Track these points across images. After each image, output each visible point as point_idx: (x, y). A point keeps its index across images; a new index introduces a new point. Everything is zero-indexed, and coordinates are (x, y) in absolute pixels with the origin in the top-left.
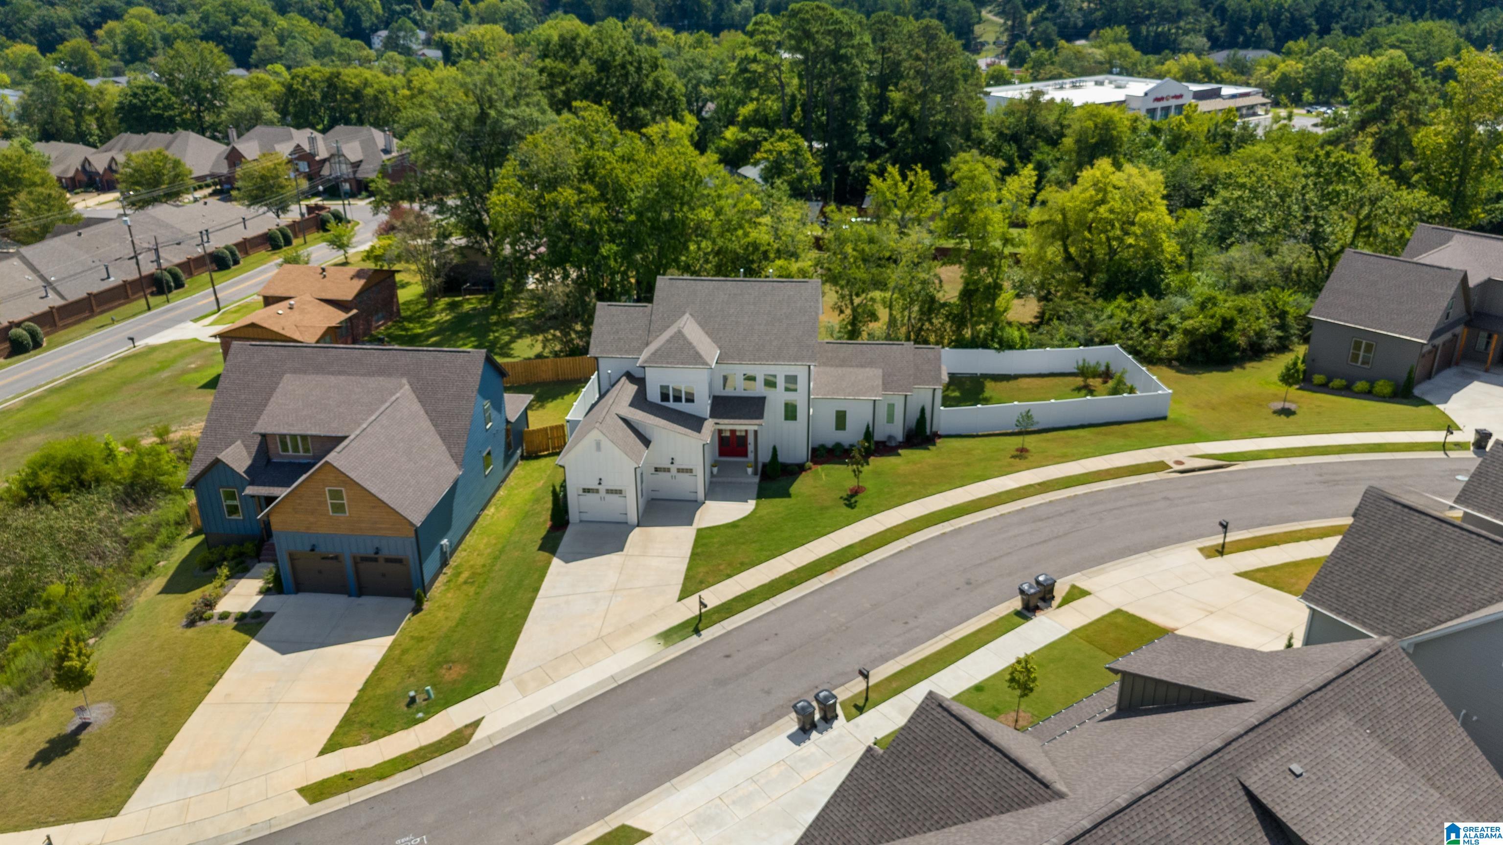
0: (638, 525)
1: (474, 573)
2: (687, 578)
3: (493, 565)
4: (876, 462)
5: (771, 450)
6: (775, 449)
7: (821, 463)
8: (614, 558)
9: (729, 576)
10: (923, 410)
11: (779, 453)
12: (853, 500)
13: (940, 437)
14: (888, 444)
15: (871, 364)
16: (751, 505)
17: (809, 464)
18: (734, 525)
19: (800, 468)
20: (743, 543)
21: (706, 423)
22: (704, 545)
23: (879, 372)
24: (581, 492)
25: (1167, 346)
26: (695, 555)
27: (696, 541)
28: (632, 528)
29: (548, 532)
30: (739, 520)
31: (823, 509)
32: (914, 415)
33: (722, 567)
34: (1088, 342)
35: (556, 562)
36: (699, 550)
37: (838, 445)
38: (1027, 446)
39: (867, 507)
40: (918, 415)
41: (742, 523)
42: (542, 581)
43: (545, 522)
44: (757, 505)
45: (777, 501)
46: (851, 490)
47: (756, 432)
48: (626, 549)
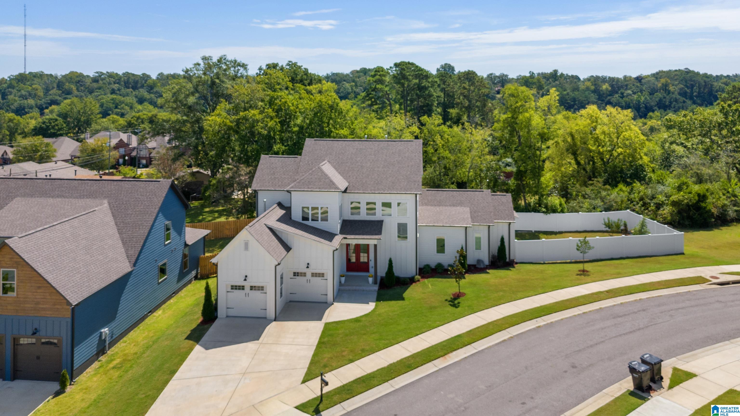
0: (275, 320)
1: (124, 360)
2: (313, 363)
3: (144, 353)
4: (470, 278)
5: (388, 262)
6: (390, 261)
7: (427, 277)
8: (251, 346)
9: (351, 361)
10: (502, 239)
11: (394, 265)
12: (456, 302)
13: (517, 263)
14: (477, 266)
15: (461, 204)
16: (372, 306)
17: (418, 277)
18: (357, 320)
19: (412, 281)
20: (364, 334)
21: (336, 237)
22: (331, 335)
23: (467, 209)
24: (229, 289)
25: (662, 215)
26: (321, 344)
27: (323, 332)
28: (270, 321)
29: (199, 325)
30: (361, 317)
31: (432, 308)
32: (496, 244)
33: (344, 354)
34: (608, 209)
35: (198, 348)
36: (326, 339)
37: (439, 265)
38: (586, 269)
39: (468, 306)
40: (499, 244)
41: (363, 319)
42: (181, 364)
43: (198, 319)
44: (376, 305)
45: (393, 303)
46: (454, 295)
47: (375, 246)
48: (261, 339)
